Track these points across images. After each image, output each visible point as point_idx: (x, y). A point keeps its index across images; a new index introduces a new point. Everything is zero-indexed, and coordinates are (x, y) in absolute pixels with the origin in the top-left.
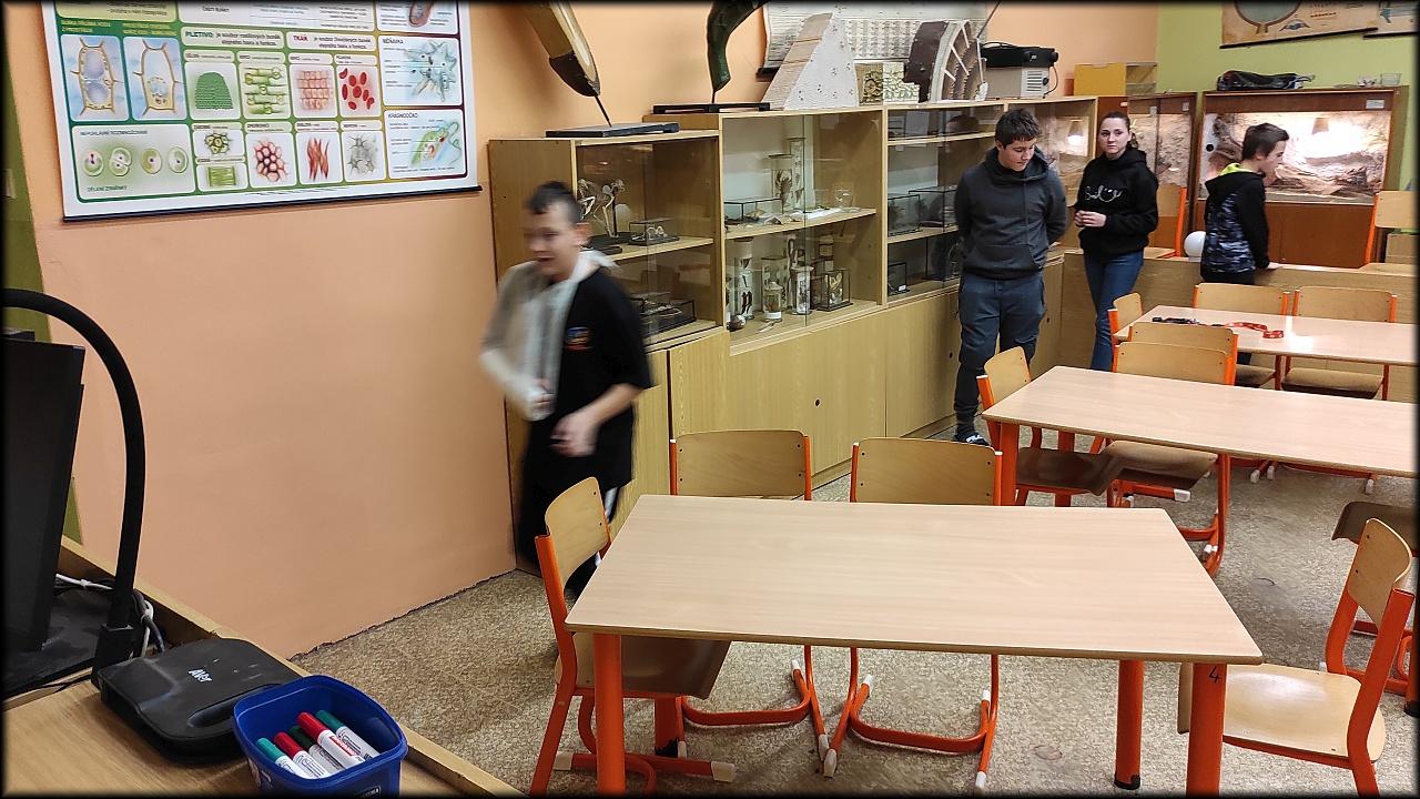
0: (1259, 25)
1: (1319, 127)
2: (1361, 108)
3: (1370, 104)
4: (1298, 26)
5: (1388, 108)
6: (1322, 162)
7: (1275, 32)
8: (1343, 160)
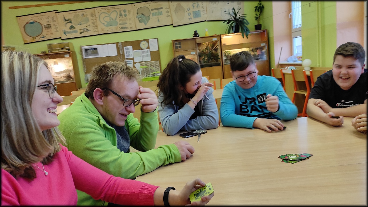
0: (33, 37)
1: (55, 63)
2: (64, 57)
3: (66, 56)
4: (44, 37)
5: (70, 56)
6: (59, 73)
7: (38, 39)
8: (64, 72)
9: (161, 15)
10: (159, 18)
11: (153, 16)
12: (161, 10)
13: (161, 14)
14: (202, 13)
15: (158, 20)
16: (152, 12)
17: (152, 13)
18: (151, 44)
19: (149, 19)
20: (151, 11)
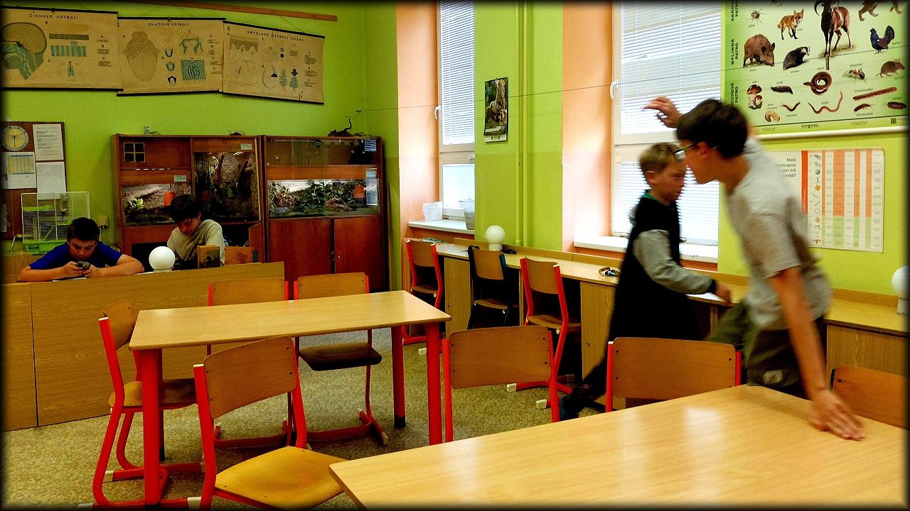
9: (80, 55)
10: (72, 64)
11: (53, 55)
12: (81, 43)
13: (82, 52)
14: (208, 69)
15: (71, 70)
16: (51, 42)
17: (52, 47)
18: (38, 140)
19: (40, 61)
20: (48, 38)
